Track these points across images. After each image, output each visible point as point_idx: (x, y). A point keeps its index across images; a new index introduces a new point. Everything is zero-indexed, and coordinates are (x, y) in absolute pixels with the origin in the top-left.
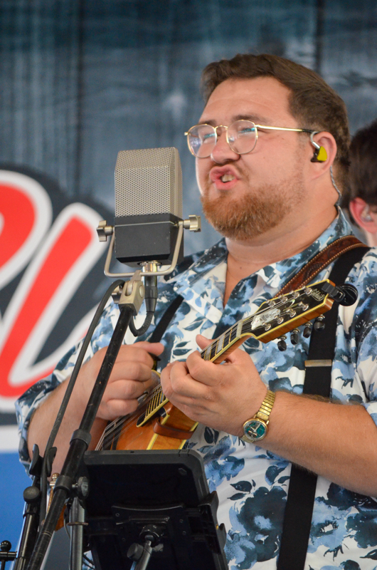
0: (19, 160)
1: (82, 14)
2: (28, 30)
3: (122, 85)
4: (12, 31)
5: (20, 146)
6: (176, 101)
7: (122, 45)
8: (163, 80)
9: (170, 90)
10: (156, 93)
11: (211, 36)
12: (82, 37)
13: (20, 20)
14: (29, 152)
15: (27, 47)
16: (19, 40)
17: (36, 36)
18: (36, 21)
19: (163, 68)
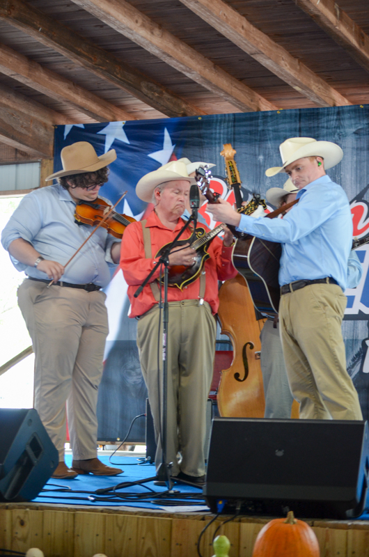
0: (218, 175)
1: (234, 134)
2: (220, 139)
3: (246, 153)
4: (215, 139)
5: (218, 171)
6: (261, 158)
7: (245, 142)
8: (257, 152)
9: (259, 155)
10: (255, 155)
11: (270, 140)
12: (234, 140)
13: (218, 136)
14: (221, 172)
15: (219, 143)
16: (217, 141)
17: (222, 140)
18: (222, 136)
19: (257, 149)
